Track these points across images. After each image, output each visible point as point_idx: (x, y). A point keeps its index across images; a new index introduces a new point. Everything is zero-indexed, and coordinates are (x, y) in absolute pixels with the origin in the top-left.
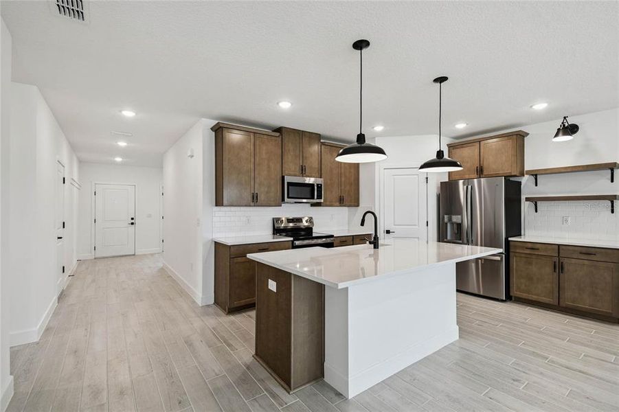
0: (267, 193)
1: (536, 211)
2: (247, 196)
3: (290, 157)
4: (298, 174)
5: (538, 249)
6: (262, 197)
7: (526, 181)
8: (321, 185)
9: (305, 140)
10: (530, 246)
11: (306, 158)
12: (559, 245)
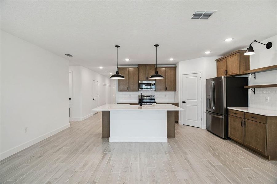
0: (133, 87)
1: (255, 94)
2: (126, 88)
3: (142, 74)
4: (145, 80)
5: (237, 114)
6: (131, 88)
7: (250, 77)
8: (154, 83)
9: (148, 68)
11: (148, 74)
12: (244, 112)
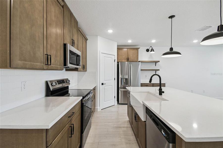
0: (55, 56)
5: (148, 85)
10: (146, 84)
11: (74, 35)
12: (153, 84)
